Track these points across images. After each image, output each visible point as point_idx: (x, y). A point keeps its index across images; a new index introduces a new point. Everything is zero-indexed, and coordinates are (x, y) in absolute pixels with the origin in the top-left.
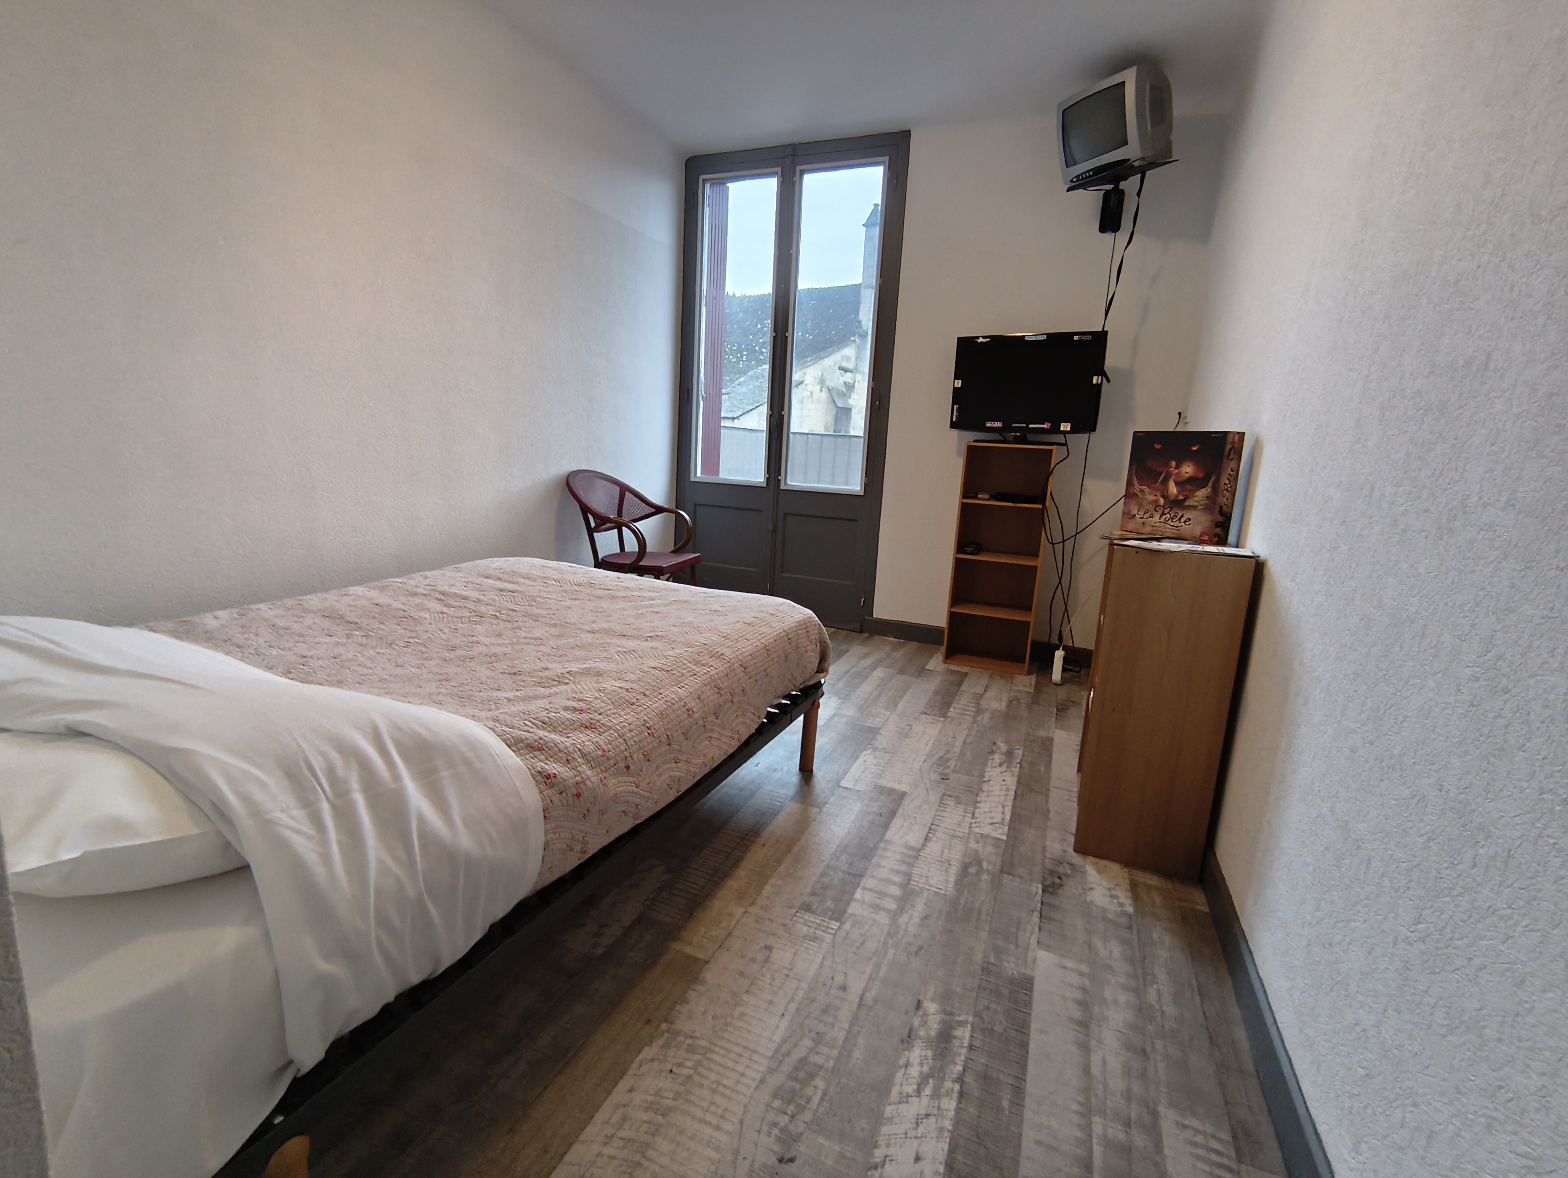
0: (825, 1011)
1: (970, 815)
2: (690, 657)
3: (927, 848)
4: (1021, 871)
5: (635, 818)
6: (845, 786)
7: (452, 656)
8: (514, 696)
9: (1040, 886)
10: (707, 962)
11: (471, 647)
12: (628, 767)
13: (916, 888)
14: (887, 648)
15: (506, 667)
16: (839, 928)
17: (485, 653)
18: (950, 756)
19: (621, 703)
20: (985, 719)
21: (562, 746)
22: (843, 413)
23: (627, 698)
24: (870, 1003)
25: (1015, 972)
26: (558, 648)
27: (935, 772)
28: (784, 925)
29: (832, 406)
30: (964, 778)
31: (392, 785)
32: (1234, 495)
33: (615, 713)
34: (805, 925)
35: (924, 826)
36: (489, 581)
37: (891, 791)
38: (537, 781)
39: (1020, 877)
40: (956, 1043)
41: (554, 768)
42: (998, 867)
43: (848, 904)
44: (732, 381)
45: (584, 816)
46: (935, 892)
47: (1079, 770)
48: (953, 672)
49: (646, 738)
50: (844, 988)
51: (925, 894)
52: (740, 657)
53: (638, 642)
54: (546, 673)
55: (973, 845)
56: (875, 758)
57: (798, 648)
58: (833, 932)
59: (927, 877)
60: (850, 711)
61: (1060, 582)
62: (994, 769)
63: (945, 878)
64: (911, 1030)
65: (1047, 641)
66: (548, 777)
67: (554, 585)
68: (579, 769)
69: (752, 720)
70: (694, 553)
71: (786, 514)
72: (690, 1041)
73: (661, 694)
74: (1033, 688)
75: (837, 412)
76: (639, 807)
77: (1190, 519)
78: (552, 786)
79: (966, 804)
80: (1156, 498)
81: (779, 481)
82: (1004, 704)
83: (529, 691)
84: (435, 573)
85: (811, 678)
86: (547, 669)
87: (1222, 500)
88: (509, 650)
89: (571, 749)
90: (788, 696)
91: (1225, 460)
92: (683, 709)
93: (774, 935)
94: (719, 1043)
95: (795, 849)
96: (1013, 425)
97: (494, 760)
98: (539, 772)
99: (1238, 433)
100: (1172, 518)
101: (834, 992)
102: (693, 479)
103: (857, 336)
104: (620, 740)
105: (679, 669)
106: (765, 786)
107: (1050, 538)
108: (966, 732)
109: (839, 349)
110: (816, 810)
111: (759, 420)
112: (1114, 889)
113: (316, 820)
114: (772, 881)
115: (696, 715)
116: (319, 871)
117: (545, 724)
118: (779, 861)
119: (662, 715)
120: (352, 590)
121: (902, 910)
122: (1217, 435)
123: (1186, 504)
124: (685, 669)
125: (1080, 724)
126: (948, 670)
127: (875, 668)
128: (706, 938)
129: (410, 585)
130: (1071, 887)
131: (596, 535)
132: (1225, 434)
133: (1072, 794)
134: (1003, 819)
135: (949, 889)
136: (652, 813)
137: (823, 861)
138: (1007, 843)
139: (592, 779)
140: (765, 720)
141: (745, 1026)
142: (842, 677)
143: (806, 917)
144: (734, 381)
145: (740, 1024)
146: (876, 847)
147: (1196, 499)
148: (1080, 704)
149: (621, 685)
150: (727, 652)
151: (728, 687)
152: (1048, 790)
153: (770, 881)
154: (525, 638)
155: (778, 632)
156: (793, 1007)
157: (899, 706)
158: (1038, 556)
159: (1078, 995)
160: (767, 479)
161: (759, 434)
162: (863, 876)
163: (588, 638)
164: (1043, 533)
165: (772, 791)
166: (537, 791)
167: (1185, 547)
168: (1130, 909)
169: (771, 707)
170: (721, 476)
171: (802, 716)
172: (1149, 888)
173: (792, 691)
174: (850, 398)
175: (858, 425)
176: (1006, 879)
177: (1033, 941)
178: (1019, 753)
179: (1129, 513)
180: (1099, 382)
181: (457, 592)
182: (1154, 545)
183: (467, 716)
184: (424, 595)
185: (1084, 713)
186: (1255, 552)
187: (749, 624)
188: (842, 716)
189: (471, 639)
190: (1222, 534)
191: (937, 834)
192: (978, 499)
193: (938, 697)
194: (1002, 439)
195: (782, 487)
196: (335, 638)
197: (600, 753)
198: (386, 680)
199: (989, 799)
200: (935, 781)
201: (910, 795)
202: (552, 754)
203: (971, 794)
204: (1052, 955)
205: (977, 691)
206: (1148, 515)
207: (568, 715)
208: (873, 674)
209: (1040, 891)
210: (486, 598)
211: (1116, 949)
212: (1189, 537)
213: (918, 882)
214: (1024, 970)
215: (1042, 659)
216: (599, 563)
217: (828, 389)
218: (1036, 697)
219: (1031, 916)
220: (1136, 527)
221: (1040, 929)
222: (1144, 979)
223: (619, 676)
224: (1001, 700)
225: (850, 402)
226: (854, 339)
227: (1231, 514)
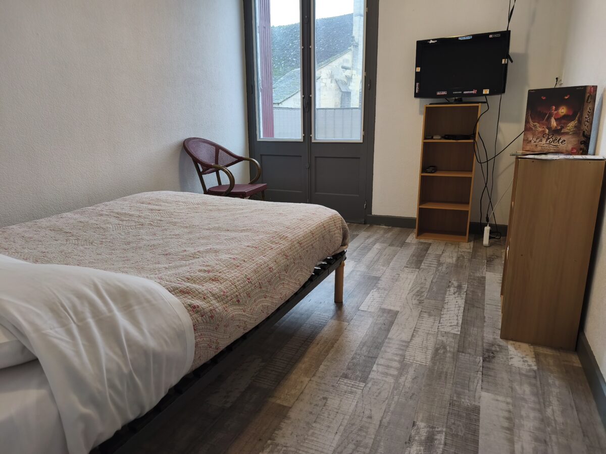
0: (360, 430)
1: (438, 322)
2: (269, 239)
3: (413, 341)
4: (469, 351)
6: (362, 309)
7: (129, 247)
8: (169, 266)
9: (481, 358)
10: (290, 408)
11: (139, 242)
12: (238, 301)
13: (409, 363)
14: (382, 232)
15: (161, 251)
16: (365, 386)
17: (147, 245)
18: (424, 290)
19: (232, 266)
20: (443, 268)
21: (200, 291)
22: (346, 95)
23: (234, 263)
24: (386, 424)
25: (469, 404)
26: (190, 239)
27: (415, 299)
28: (333, 386)
29: (339, 91)
30: (433, 302)
31: (108, 314)
32: (591, 124)
33: (228, 272)
34: (345, 385)
35: (411, 329)
36: (144, 205)
37: (390, 311)
38: (188, 310)
39: (470, 354)
40: (436, 442)
41: (197, 302)
42: (456, 349)
43: (369, 373)
44: (276, 80)
45: (216, 328)
46: (419, 364)
47: (502, 294)
48: (422, 243)
49: (247, 284)
50: (370, 417)
51: (414, 366)
52: (297, 238)
53: (237, 233)
54: (185, 253)
55: (440, 338)
56: (379, 293)
57: (330, 232)
58: (362, 388)
59: (414, 356)
60: (362, 268)
61: (486, 186)
62: (451, 296)
63: (425, 356)
64: (410, 437)
65: (479, 222)
66: (194, 307)
67: (182, 205)
68: (211, 302)
69: (306, 273)
70: (262, 183)
71: (316, 157)
72: (284, 448)
73: (254, 260)
74: (471, 249)
75: (342, 95)
76: (246, 323)
77: (565, 141)
78: (197, 312)
79: (435, 316)
80: (543, 129)
81: (311, 137)
82: (454, 259)
83: (178, 263)
84: (111, 203)
85: (338, 249)
86: (185, 251)
87: (585, 128)
88: (161, 242)
89: (206, 292)
90: (326, 260)
91: (586, 103)
92: (267, 268)
93: (327, 391)
94: (302, 449)
95: (336, 345)
96: (454, 93)
97: (163, 299)
98: (189, 305)
99: (593, 86)
100: (554, 141)
101: (365, 419)
102: (258, 140)
103: (352, 46)
104: (233, 286)
105: (263, 246)
106: (315, 312)
107: (479, 160)
108: (433, 276)
109: (341, 55)
110: (346, 323)
111: (296, 102)
112: (525, 357)
113: (70, 333)
114: (324, 363)
115: (275, 271)
116: (76, 361)
117: (189, 279)
118: (327, 352)
119: (255, 271)
120: (64, 215)
121: (401, 374)
122: (580, 88)
123: (562, 131)
124: (266, 246)
125: (501, 269)
126: (419, 242)
127: (375, 244)
128: (289, 395)
129: (98, 210)
130: (499, 357)
131: (204, 176)
132: (585, 87)
133: (498, 307)
134: (457, 323)
135: (428, 362)
136: (253, 327)
137: (353, 351)
138: (460, 336)
139: (219, 308)
140: (313, 274)
141: (315, 439)
143: (345, 381)
144: (277, 80)
145: (313, 438)
146: (383, 342)
147: (569, 128)
148: (501, 257)
149: (230, 257)
150: (290, 236)
151: (291, 255)
152: (484, 305)
154: (170, 235)
156: (342, 428)
157: (391, 264)
158: (472, 171)
159: (506, 414)
160: (303, 137)
162: (377, 358)
163: (206, 233)
164: (475, 157)
165: (320, 314)
166: (189, 315)
167: (562, 157)
168: (535, 368)
169: (316, 266)
170: (275, 137)
171: (334, 271)
172: (546, 356)
173: (328, 257)
174: (349, 85)
175: (356, 100)
176: (462, 356)
177: (479, 387)
178: (465, 286)
179: (527, 140)
180: (506, 62)
181: (126, 212)
182: (543, 157)
183: (143, 277)
184: (106, 215)
185: (503, 262)
186: (604, 157)
187: (301, 220)
188: (358, 271)
189: (137, 237)
190: (585, 148)
191: (419, 333)
192: (434, 139)
193: (414, 258)
194: (447, 101)
195: (313, 141)
196: (59, 242)
197: (222, 293)
198: (92, 262)
199: (449, 312)
200: (416, 304)
201: (402, 312)
202: (195, 295)
203: (437, 310)
204: (490, 394)
205: (438, 253)
206: (539, 140)
207: (202, 274)
208: (374, 247)
209: (482, 361)
210: (143, 215)
211: (527, 389)
212: (564, 151)
213: (409, 359)
214: (474, 403)
215: (476, 232)
216: (207, 192)
217: (336, 81)
218: (474, 255)
219: (477, 374)
220: (532, 148)
221: (482, 381)
222: (544, 404)
223: (228, 252)
224: (453, 257)
225: (350, 88)
226: (352, 48)
227: (590, 136)
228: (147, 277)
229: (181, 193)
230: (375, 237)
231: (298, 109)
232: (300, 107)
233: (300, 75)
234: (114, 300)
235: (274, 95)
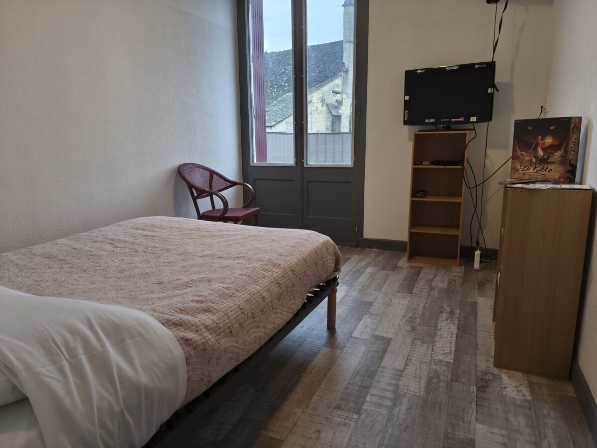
1: (431, 350)
2: (261, 267)
3: (407, 370)
4: (463, 380)
5: (236, 361)
6: (355, 336)
7: (122, 276)
8: (162, 296)
9: (475, 388)
10: (283, 441)
11: (133, 269)
12: (231, 332)
13: (402, 393)
14: (373, 255)
15: (154, 280)
16: (359, 418)
17: (141, 273)
18: (416, 316)
19: (224, 296)
20: (435, 293)
21: (193, 323)
22: (337, 119)
23: (227, 293)
25: (464, 437)
26: (183, 267)
27: (408, 325)
28: (326, 418)
29: (330, 115)
30: (425, 328)
31: (101, 350)
32: (577, 154)
33: (221, 302)
34: (338, 417)
35: (404, 357)
36: (138, 231)
37: (383, 338)
38: (181, 343)
39: (463, 383)
41: (189, 335)
42: (449, 379)
43: (363, 404)
44: (269, 104)
45: (209, 361)
46: (413, 394)
47: (494, 320)
48: (413, 267)
49: (240, 315)
51: (408, 396)
52: (290, 266)
53: (230, 261)
54: (178, 282)
55: (433, 366)
56: (372, 319)
57: (322, 258)
58: (355, 420)
59: (408, 386)
60: (354, 293)
61: (475, 211)
62: (443, 322)
63: (419, 386)
65: (470, 246)
66: (187, 340)
67: (176, 231)
68: (204, 335)
69: (299, 301)
70: (256, 207)
71: (308, 182)
73: (246, 289)
74: (463, 273)
75: (333, 119)
76: (239, 355)
77: (552, 170)
78: (190, 345)
79: (428, 343)
80: (531, 158)
81: (303, 162)
82: (446, 284)
83: (170, 293)
84: (106, 228)
85: (331, 275)
86: (178, 279)
87: (570, 157)
88: (155, 270)
89: (198, 324)
90: (319, 286)
91: (571, 133)
92: (260, 297)
93: (320, 423)
95: (329, 374)
96: (442, 120)
97: (156, 333)
98: (181, 338)
99: (578, 117)
100: (541, 170)
102: (252, 164)
103: (342, 72)
104: (226, 317)
105: (256, 274)
106: (308, 339)
107: (468, 185)
108: (425, 301)
109: (332, 80)
110: (339, 351)
111: (287, 126)
112: (519, 387)
113: (61, 371)
115: (268, 300)
116: (66, 400)
117: (181, 311)
118: (320, 381)
119: (248, 301)
120: (59, 241)
121: (394, 405)
122: (565, 119)
123: (549, 160)
124: (259, 274)
125: (493, 293)
126: (411, 266)
127: (367, 267)
128: (281, 427)
129: (92, 236)
130: (493, 387)
131: (198, 201)
132: (570, 118)
133: (490, 334)
134: (451, 351)
135: (422, 392)
137: (346, 380)
138: (454, 364)
139: (212, 340)
140: (306, 301)
142: (348, 274)
143: (339, 413)
146: (376, 371)
147: (555, 157)
148: (492, 282)
149: (223, 286)
150: (283, 263)
151: (284, 283)
152: (476, 332)
153: (316, 394)
154: (164, 262)
155: (310, 250)
157: (383, 289)
158: (461, 196)
160: (296, 162)
161: (289, 136)
162: (370, 388)
163: (200, 260)
164: (464, 182)
165: (312, 342)
166: (181, 348)
167: (550, 186)
168: (529, 398)
169: (309, 293)
170: (268, 162)
171: (327, 298)
172: (540, 385)
173: (321, 283)
174: (340, 109)
175: (346, 125)
176: (455, 385)
177: (473, 419)
178: (457, 312)
179: (515, 168)
180: (492, 91)
181: (121, 238)
182: (531, 186)
183: (137, 309)
184: (101, 241)
185: (495, 287)
186: (592, 186)
187: (293, 246)
188: (350, 296)
189: (132, 265)
190: (572, 177)
191: (413, 361)
192: (423, 165)
193: (406, 282)
194: (435, 128)
195: (305, 166)
196: (53, 270)
197: (215, 325)
198: (86, 291)
199: (442, 339)
200: (408, 331)
201: (394, 340)
202: (187, 327)
203: (430, 338)
204: (485, 426)
205: (429, 277)
206: (526, 168)
207: (194, 305)
208: (366, 271)
209: (475, 391)
210: (137, 241)
211: (522, 421)
212: (552, 180)
213: (403, 389)
214: (469, 436)
215: (467, 255)
216: (201, 217)
217: (327, 105)
218: (465, 279)
219: (471, 405)
220: (520, 176)
221: (477, 412)
222: (540, 437)
223: (221, 281)
224: (444, 282)
225: (341, 111)
226: (342, 73)
227: (576, 165)
228: (140, 309)
229: (175, 219)
230: (367, 261)
231: (291, 134)
232: (292, 132)
233: (292, 100)
234: (107, 334)
235: (267, 118)
